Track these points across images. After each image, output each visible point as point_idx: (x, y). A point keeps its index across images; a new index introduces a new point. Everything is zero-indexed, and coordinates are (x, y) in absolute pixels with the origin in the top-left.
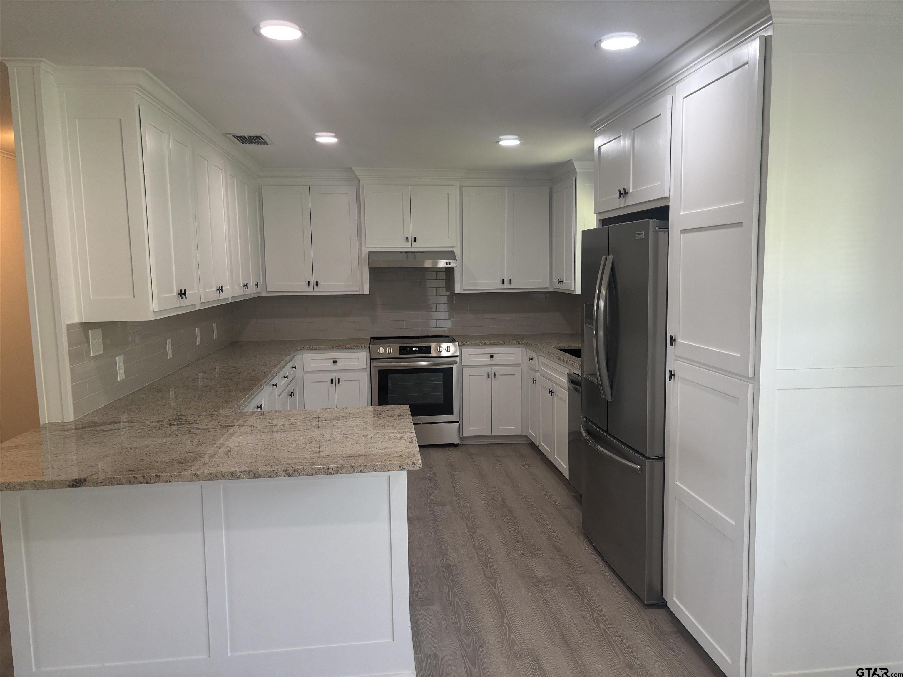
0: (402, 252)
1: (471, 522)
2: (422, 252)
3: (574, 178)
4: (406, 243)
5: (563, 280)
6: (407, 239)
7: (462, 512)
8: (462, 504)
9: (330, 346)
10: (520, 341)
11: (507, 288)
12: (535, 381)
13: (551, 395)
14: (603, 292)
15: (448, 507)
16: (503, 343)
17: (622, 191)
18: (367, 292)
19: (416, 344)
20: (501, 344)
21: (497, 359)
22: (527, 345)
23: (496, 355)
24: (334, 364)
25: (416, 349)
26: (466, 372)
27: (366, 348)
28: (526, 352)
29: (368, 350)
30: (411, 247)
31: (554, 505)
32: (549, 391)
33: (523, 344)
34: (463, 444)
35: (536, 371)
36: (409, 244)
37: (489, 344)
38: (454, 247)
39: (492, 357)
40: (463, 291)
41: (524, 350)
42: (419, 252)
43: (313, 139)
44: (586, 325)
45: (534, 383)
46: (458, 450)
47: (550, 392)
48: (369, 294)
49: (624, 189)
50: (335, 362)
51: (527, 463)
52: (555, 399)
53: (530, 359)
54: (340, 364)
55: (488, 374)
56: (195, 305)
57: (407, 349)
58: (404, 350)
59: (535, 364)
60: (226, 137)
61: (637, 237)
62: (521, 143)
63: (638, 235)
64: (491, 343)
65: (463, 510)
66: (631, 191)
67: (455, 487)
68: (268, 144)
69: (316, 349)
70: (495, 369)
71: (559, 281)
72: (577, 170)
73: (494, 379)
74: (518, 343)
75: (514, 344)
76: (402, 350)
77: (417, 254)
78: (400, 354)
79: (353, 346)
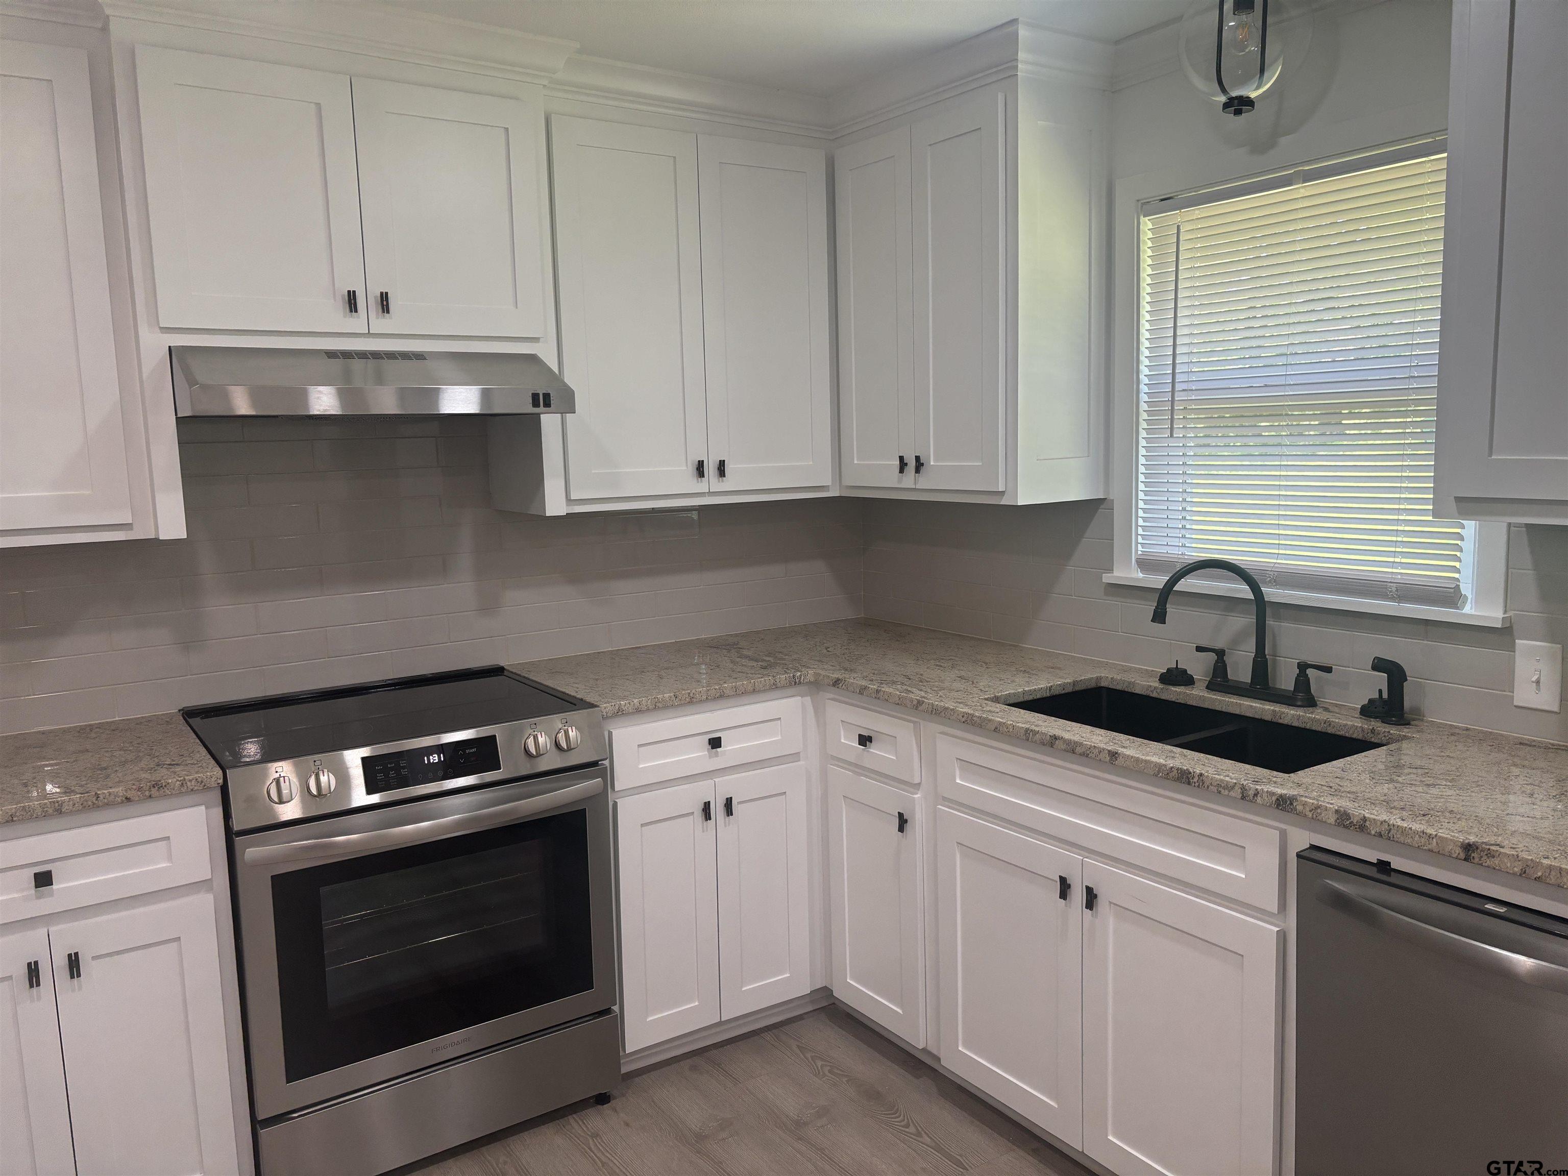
0: (332, 355)
4: (345, 317)
6: (351, 301)
10: (800, 675)
11: (716, 491)
12: (908, 822)
16: (750, 688)
18: (174, 526)
19: (430, 737)
21: (733, 748)
22: (819, 684)
23: (728, 733)
24: (42, 888)
25: (434, 758)
26: (628, 811)
27: (206, 788)
29: (217, 795)
30: (369, 335)
33: (810, 682)
36: (357, 324)
37: (704, 697)
38: (536, 340)
39: (715, 743)
40: (571, 505)
41: (808, 700)
48: (186, 537)
50: (43, 878)
54: (69, 882)
55: (706, 807)
57: (398, 768)
58: (385, 771)
64: (713, 693)
70: (726, 786)
73: (725, 823)
74: (795, 683)
75: (783, 687)
76: (380, 771)
77: (386, 364)
78: (369, 792)
79: (139, 789)
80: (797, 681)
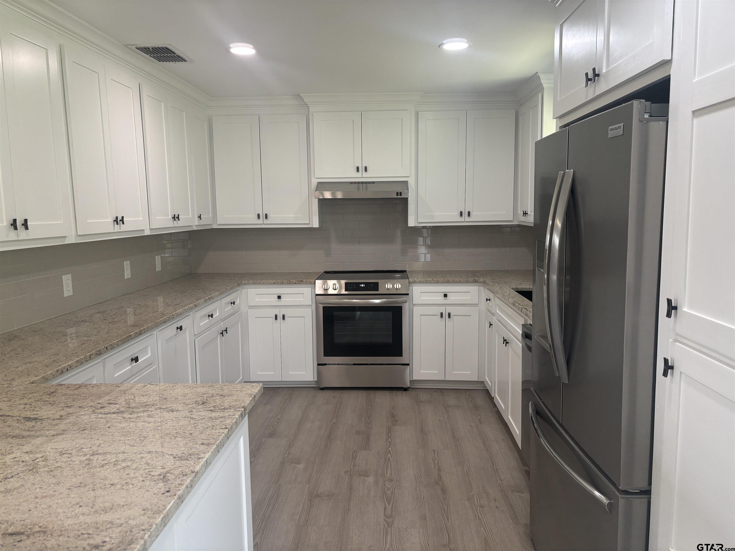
0: (351, 183)
1: (391, 505)
2: (373, 183)
3: (540, 95)
4: (356, 173)
5: (528, 212)
6: (358, 168)
7: (384, 488)
8: (388, 475)
9: (274, 281)
10: (477, 280)
11: (465, 221)
12: (492, 325)
13: (506, 346)
14: (559, 223)
15: (371, 479)
16: (458, 281)
17: (591, 75)
18: (316, 224)
19: (362, 280)
20: (456, 282)
21: (452, 298)
22: (484, 283)
23: (449, 293)
24: (279, 299)
25: (362, 285)
26: (417, 311)
27: (311, 283)
28: (484, 290)
29: (313, 286)
30: (362, 177)
31: (500, 484)
32: (504, 340)
33: (481, 282)
34: (414, 387)
35: (493, 314)
36: (359, 175)
37: (442, 281)
38: (408, 177)
39: (445, 296)
40: (418, 224)
41: (482, 288)
42: (369, 183)
43: (227, 50)
44: (538, 269)
45: (490, 327)
46: (406, 395)
47: (505, 342)
48: (319, 227)
49: (594, 70)
50: (279, 297)
51: (479, 417)
52: (510, 350)
53: (487, 300)
54: (285, 300)
55: (442, 314)
56: (65, 237)
57: (353, 286)
58: (350, 286)
59: (492, 305)
60: (127, 47)
61: (611, 134)
62: (470, 46)
63: (613, 132)
64: (445, 280)
65: (387, 485)
66: (604, 71)
67: (388, 448)
68: (186, 61)
69: (260, 284)
70: (449, 309)
71: (524, 213)
72: (544, 86)
73: (449, 320)
74: (475, 282)
75: (471, 282)
76: (349, 286)
77: (369, 185)
78: (346, 291)
79: (298, 281)
80: (476, 281)
